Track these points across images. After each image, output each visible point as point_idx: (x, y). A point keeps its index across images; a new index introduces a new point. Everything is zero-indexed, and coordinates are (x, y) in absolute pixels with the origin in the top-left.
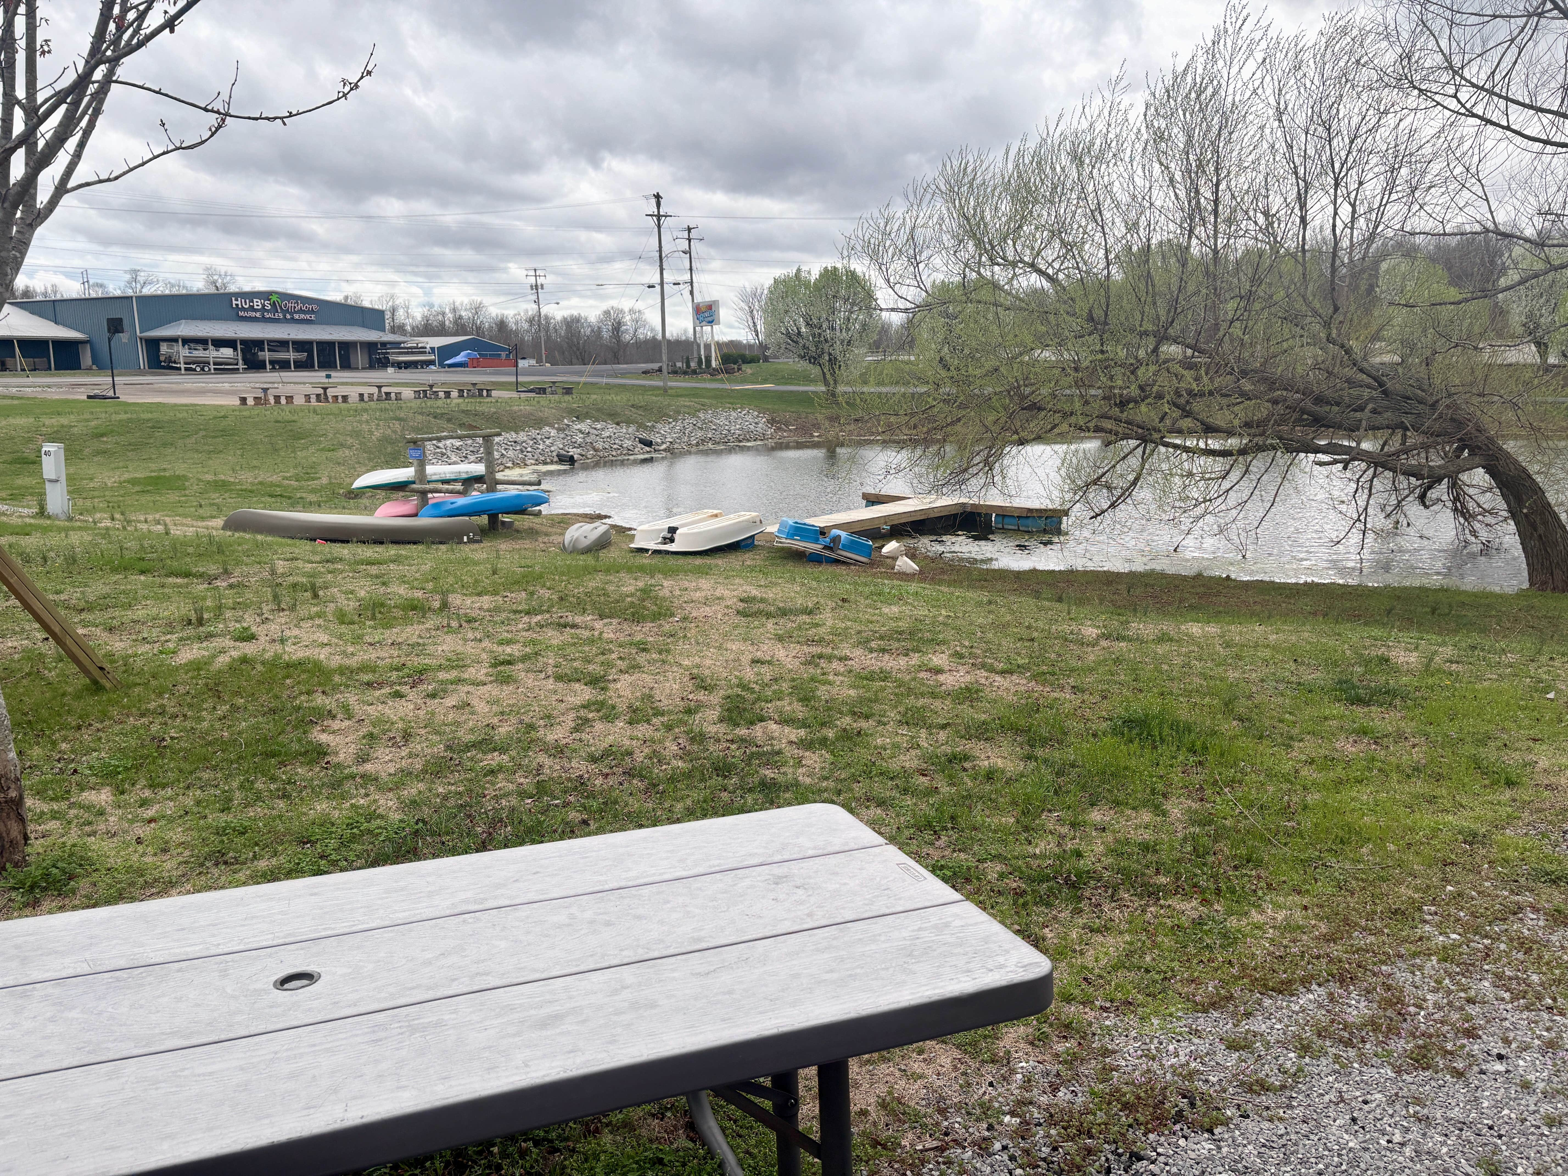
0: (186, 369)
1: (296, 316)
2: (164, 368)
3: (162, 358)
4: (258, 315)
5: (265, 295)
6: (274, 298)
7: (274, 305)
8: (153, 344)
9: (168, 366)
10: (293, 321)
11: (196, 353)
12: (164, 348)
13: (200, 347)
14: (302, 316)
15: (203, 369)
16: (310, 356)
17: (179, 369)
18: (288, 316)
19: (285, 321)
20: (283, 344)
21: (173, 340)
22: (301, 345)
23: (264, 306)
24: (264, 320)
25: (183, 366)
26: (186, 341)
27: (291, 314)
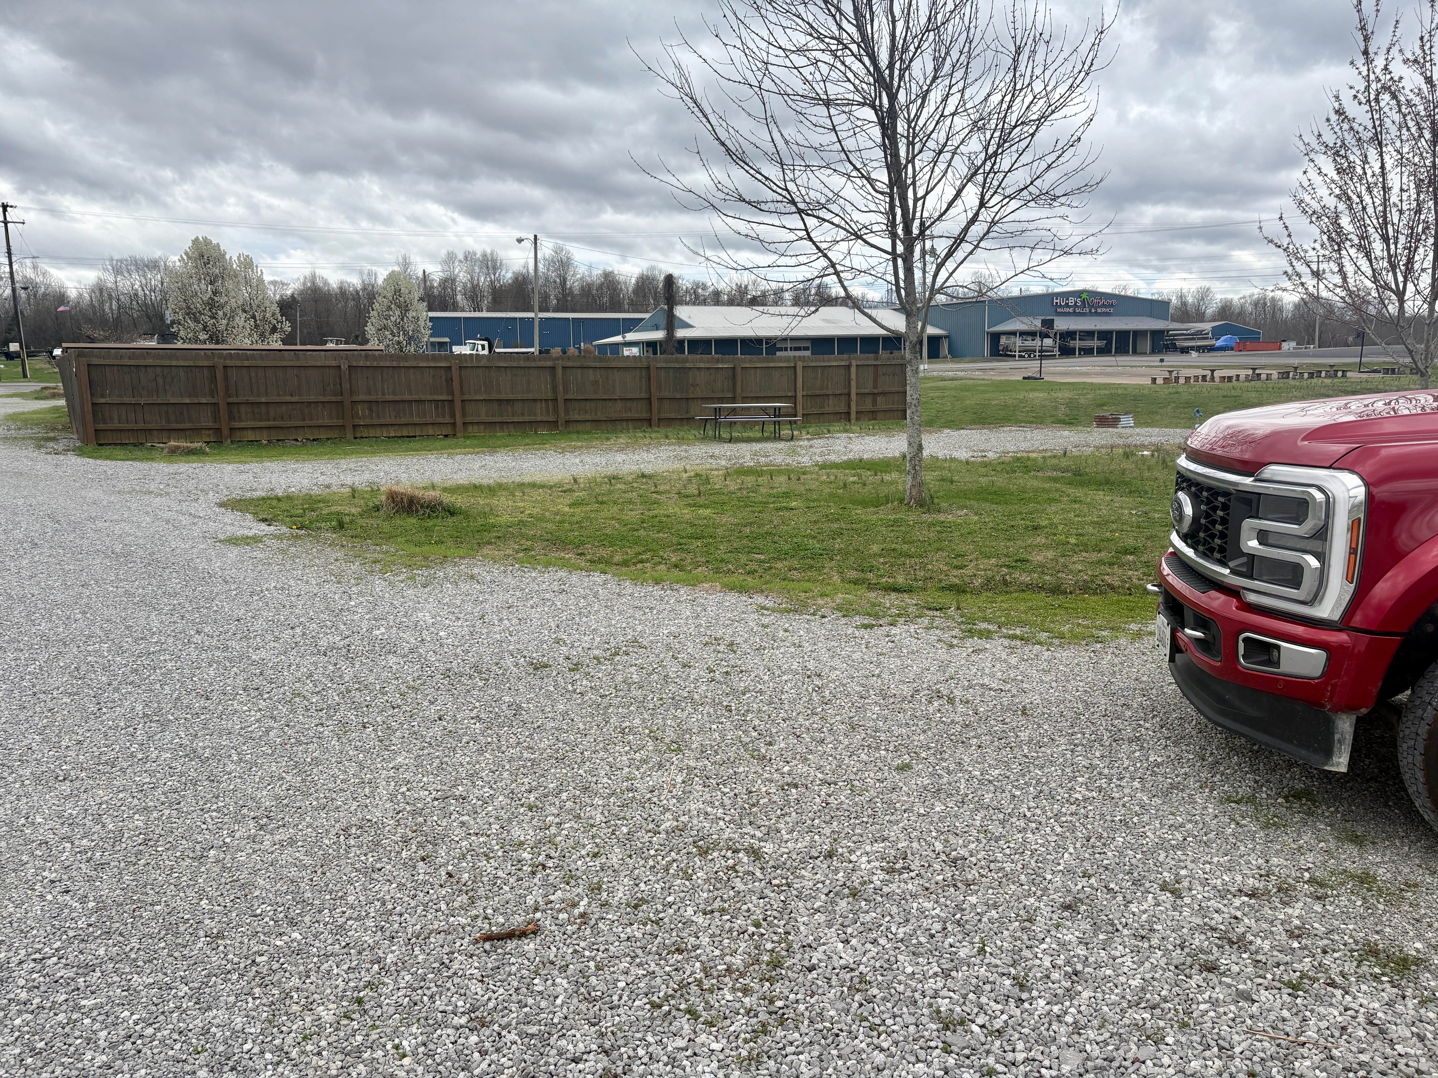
0: (1020, 356)
1: (1099, 310)
2: (1001, 355)
3: (1001, 348)
4: (1071, 310)
5: (1078, 294)
6: (1084, 296)
7: (1083, 301)
8: (995, 337)
9: (1005, 354)
10: (1097, 314)
11: (1027, 343)
12: (1003, 340)
13: (1030, 338)
14: (1104, 310)
15: (1029, 356)
16: (1109, 343)
17: (1015, 356)
18: (1093, 310)
19: (1091, 314)
20: (1089, 334)
21: (1013, 333)
22: (1105, 335)
23: (1076, 302)
24: (1075, 314)
25: (1017, 354)
26: (1022, 334)
27: (1096, 309)
